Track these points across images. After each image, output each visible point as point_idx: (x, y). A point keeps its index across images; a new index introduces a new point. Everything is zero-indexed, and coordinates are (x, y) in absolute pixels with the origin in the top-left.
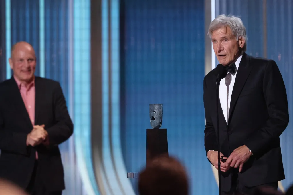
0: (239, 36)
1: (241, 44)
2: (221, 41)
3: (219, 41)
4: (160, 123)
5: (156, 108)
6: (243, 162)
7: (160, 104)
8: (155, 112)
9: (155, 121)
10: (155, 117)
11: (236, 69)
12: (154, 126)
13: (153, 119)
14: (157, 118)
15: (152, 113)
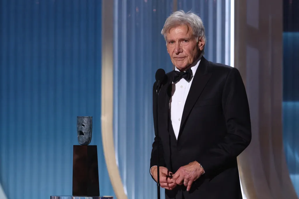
0: (199, 37)
1: (201, 45)
2: (179, 42)
3: (177, 42)
4: (90, 139)
5: (85, 120)
6: (191, 179)
7: (90, 117)
8: (84, 126)
9: (83, 136)
10: (83, 132)
11: (193, 75)
12: (82, 142)
13: (81, 133)
14: (86, 133)
15: (80, 127)
